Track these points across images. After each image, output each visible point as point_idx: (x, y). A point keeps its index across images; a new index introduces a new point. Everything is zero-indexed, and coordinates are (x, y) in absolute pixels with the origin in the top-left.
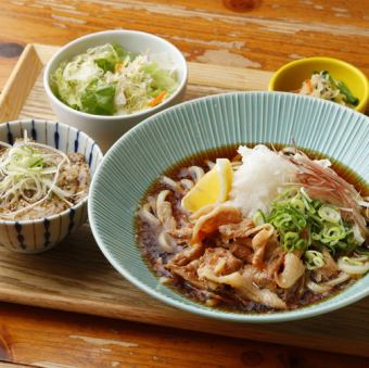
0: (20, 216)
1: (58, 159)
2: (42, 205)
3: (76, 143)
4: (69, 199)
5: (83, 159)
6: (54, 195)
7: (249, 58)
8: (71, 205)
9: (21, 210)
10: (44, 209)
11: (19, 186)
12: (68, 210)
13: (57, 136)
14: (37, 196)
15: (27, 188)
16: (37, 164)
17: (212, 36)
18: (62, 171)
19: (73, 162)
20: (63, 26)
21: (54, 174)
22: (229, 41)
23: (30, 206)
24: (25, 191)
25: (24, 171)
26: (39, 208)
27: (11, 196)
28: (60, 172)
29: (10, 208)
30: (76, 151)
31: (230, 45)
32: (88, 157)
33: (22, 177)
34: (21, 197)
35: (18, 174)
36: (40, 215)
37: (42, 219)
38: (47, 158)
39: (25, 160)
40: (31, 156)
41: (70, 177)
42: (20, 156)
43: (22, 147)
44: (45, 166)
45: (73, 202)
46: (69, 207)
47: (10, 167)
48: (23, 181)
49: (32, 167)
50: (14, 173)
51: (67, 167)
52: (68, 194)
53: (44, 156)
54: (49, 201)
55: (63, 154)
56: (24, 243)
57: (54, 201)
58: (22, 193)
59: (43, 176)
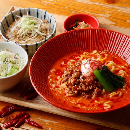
0: (27, 42)
1: (39, 22)
2: (34, 38)
3: (45, 16)
4: (44, 36)
5: (48, 22)
6: (38, 35)
7: (112, 21)
8: (45, 38)
9: (27, 40)
10: (35, 40)
11: (26, 32)
12: (44, 40)
13: (38, 13)
14: (32, 35)
15: (29, 32)
16: (32, 23)
17: (99, 12)
18: (41, 26)
19: (45, 23)
20: (46, 5)
21: (38, 27)
22: (105, 14)
23: (30, 39)
24: (28, 33)
25: (27, 26)
26: (33, 40)
27: (23, 35)
28: (40, 26)
29: (23, 40)
30: (45, 19)
31: (105, 16)
32: (49, 21)
33: (27, 28)
34: (26, 36)
35: (25, 27)
36: (34, 42)
37: (35, 43)
38: (35, 21)
39: (28, 22)
40: (30, 21)
41: (44, 28)
42: (26, 21)
43: (26, 18)
44: (35, 24)
45: (45, 37)
46: (44, 39)
47: (22, 25)
48: (27, 30)
49: (30, 25)
50: (24, 27)
51: (43, 24)
52: (44, 34)
53: (34, 21)
54: (37, 37)
55: (41, 20)
56: (28, 52)
57: (38, 37)
58: (27, 34)
59: (34, 28)
